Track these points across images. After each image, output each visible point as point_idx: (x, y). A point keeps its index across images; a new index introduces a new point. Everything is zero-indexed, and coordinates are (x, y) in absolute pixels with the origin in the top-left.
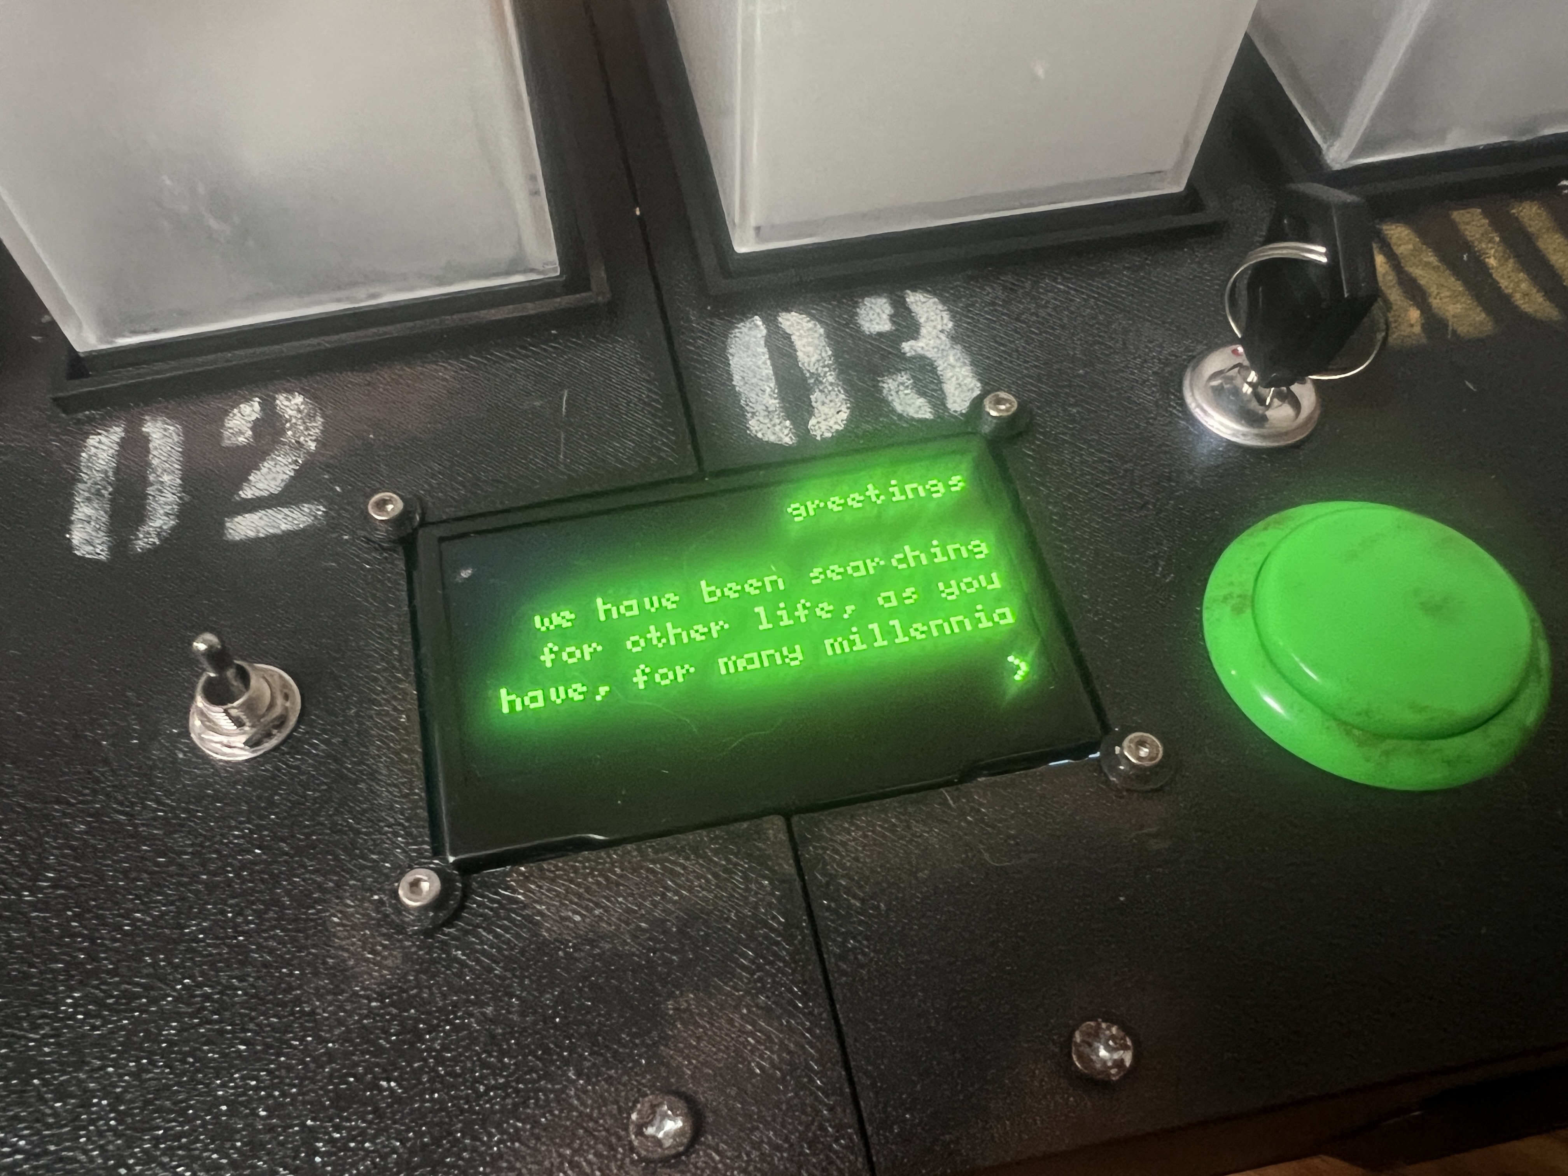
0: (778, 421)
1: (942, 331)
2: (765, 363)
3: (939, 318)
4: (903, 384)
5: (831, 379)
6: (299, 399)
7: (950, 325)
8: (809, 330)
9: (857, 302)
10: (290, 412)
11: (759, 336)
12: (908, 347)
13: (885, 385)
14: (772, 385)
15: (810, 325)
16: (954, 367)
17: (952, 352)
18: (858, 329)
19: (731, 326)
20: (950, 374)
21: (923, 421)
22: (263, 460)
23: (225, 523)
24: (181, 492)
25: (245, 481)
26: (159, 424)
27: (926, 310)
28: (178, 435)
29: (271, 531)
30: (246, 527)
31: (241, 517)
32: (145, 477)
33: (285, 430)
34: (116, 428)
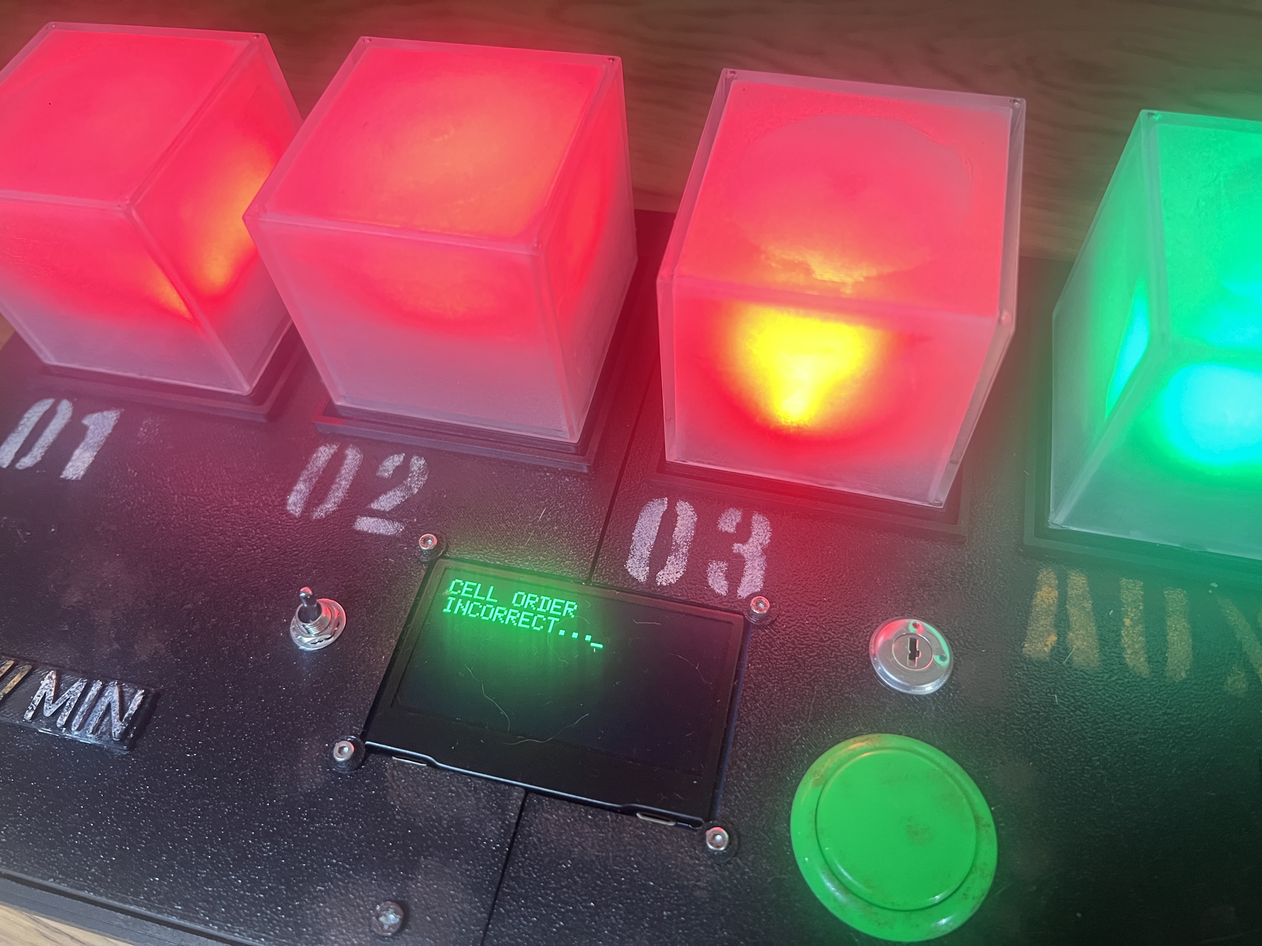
0: (643, 565)
1: (761, 544)
3: (764, 535)
4: (720, 568)
5: (684, 550)
6: (422, 462)
7: (768, 542)
8: (689, 516)
9: (725, 510)
10: (415, 468)
11: (662, 510)
12: (736, 547)
13: (711, 566)
14: (652, 543)
15: (692, 513)
16: (755, 569)
17: (759, 559)
18: (716, 526)
19: (650, 500)
20: (750, 572)
21: (719, 596)
22: (390, 490)
23: (357, 518)
24: (346, 493)
25: (377, 498)
26: (354, 451)
27: (760, 527)
28: (360, 461)
29: (375, 531)
30: (365, 524)
31: (365, 518)
32: (334, 478)
33: (407, 477)
34: (335, 446)
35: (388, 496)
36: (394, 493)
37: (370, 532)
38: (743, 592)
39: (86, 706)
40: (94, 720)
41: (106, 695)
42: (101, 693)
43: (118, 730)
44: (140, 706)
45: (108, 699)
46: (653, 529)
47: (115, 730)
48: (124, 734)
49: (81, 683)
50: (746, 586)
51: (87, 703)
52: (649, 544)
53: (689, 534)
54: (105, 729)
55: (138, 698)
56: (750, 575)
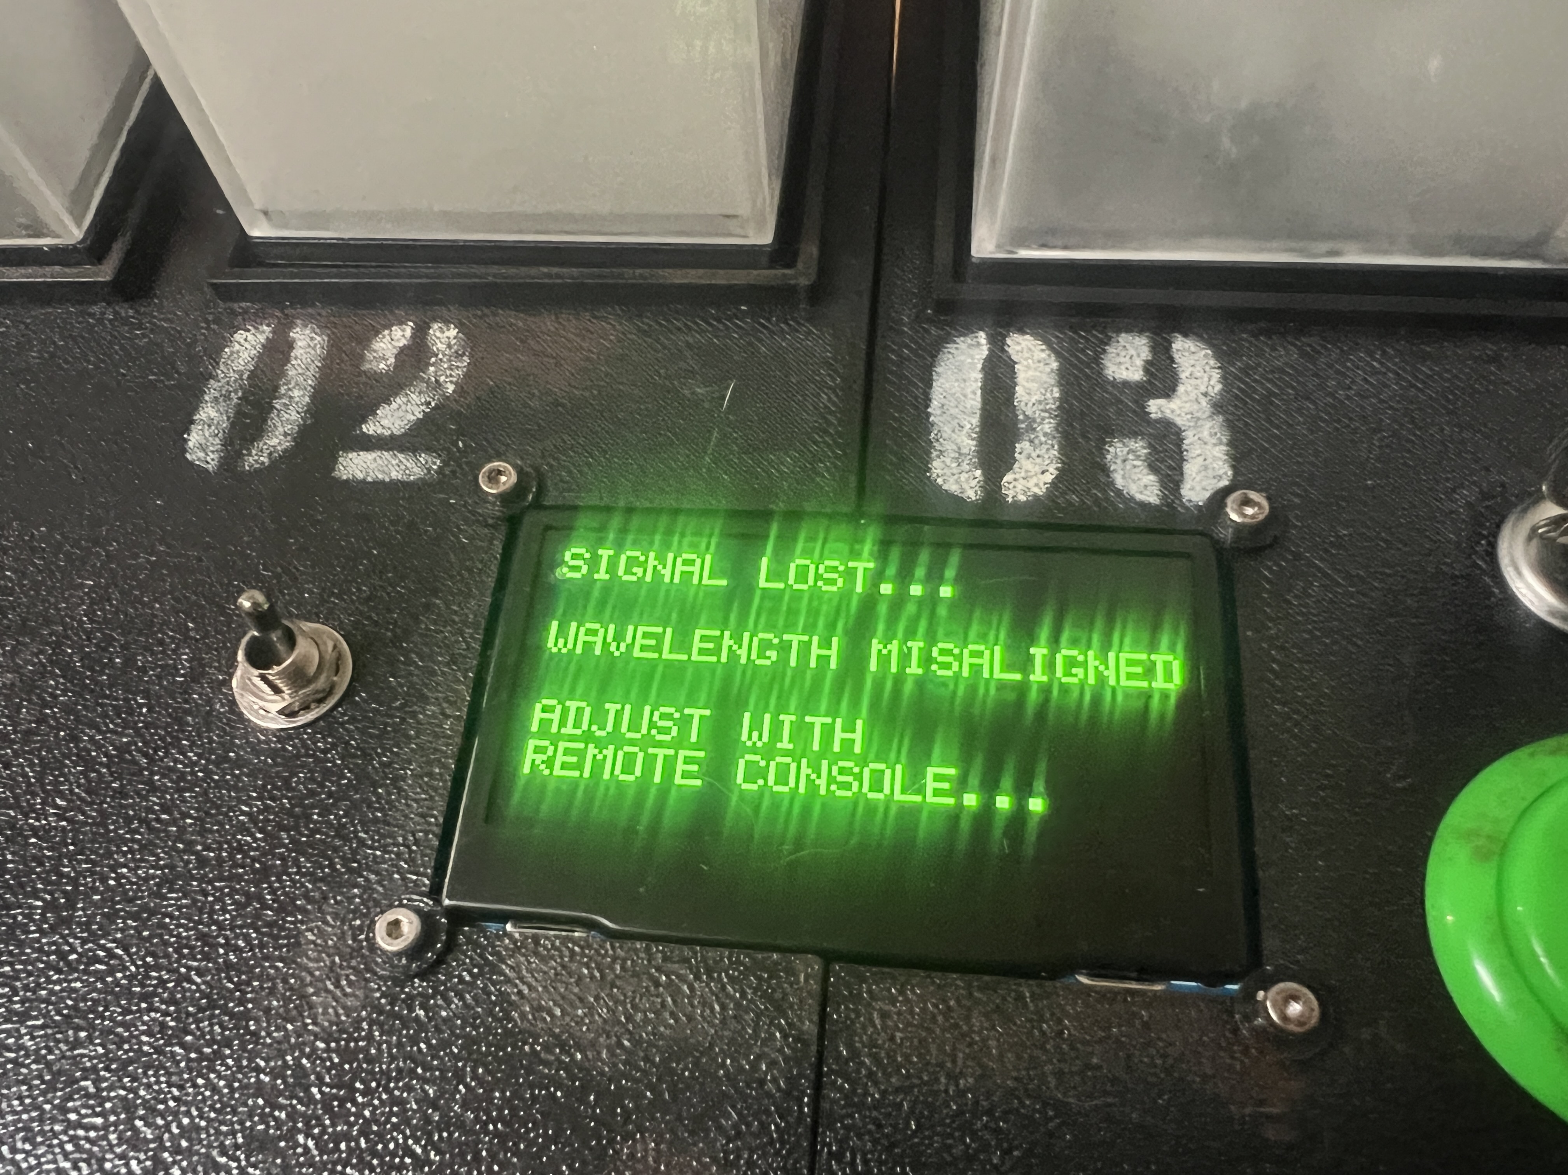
0: (967, 468)
1: (1205, 394)
2: (974, 393)
3: (1206, 376)
4: (1134, 452)
5: (1047, 428)
6: (453, 332)
7: (1219, 387)
8: (1039, 362)
9: (1110, 338)
10: (440, 345)
11: (978, 357)
12: (1155, 407)
13: (1112, 449)
14: (975, 421)
15: (1043, 355)
16: (1205, 443)
17: (1209, 424)
18: (1100, 373)
19: (947, 339)
20: (1198, 452)
21: (1144, 505)
22: (396, 394)
23: (338, 457)
24: (305, 412)
25: (373, 414)
26: (309, 332)
27: (1192, 362)
28: (323, 347)
29: (381, 476)
30: (359, 466)
31: (356, 454)
32: (276, 388)
33: (429, 364)
34: (265, 328)
35: (394, 406)
36: (405, 400)
37: (370, 479)
38: (1196, 491)
46: (971, 396)
52: (969, 426)
53: (1048, 395)
56: (1199, 455)
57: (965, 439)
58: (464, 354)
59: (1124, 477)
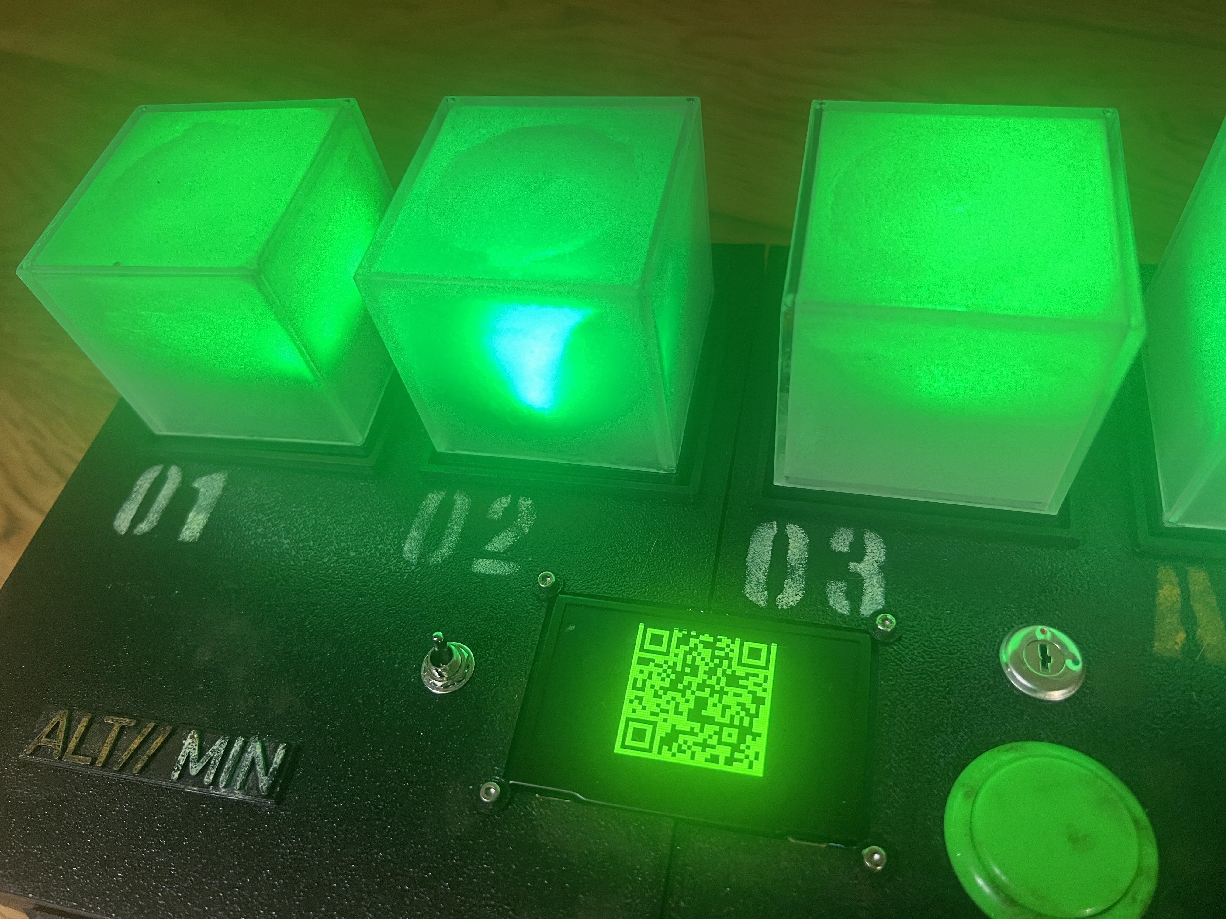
0: (761, 590)
1: (877, 561)
2: (768, 552)
3: (879, 552)
4: (839, 588)
5: (800, 573)
6: (529, 501)
7: (883, 559)
8: (800, 538)
9: (836, 530)
10: (523, 508)
11: (772, 534)
12: (852, 565)
13: (830, 586)
14: (767, 567)
15: (803, 535)
16: (874, 586)
17: (876, 577)
18: (829, 546)
19: (758, 524)
20: (870, 591)
21: (842, 615)
22: (501, 532)
23: (473, 561)
24: (460, 537)
25: (490, 541)
26: (462, 496)
27: (873, 545)
28: (468, 505)
29: (492, 572)
30: (482, 566)
31: (481, 560)
32: (447, 524)
33: (517, 517)
34: (442, 493)
35: (501, 537)
36: (505, 534)
37: (487, 573)
38: (866, 610)
39: (230, 762)
40: (241, 777)
41: (249, 750)
42: (243, 749)
43: (265, 785)
44: (284, 760)
45: (251, 754)
46: (766, 553)
47: (262, 784)
48: (271, 788)
49: (223, 741)
50: (868, 604)
51: (231, 760)
52: (764, 569)
53: (803, 556)
54: (251, 784)
55: (281, 752)
56: (870, 592)
57: (761, 575)
58: (533, 514)
59: (834, 601)
